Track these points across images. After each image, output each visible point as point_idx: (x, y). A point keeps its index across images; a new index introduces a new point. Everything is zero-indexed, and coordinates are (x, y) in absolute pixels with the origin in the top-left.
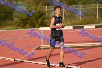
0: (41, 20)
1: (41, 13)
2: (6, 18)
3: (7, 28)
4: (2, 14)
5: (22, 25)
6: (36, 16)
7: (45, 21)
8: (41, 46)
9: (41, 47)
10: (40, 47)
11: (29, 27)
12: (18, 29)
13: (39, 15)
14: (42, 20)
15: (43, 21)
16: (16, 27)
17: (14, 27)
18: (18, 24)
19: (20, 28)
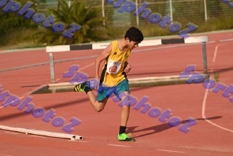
0: (88, 27)
1: (87, 13)
2: (20, 25)
3: (21, 45)
4: (14, 17)
5: (49, 38)
6: (78, 19)
7: (97, 28)
8: (50, 85)
9: (50, 88)
10: (48, 87)
11: (65, 42)
12: (41, 46)
13: (85, 17)
14: (91, 28)
15: (93, 29)
16: (39, 42)
17: (35, 42)
18: (42, 35)
19: (45, 44)
